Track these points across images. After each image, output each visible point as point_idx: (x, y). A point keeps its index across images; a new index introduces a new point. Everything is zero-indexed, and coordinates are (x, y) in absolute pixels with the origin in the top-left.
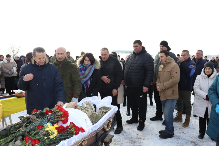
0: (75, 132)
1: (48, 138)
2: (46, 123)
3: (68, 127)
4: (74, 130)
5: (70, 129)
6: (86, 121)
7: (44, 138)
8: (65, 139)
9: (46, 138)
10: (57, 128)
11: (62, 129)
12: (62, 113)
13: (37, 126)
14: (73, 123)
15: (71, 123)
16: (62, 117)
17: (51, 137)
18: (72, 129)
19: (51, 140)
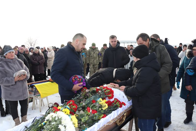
0: (119, 106)
1: (102, 110)
2: (98, 99)
3: (113, 101)
4: (118, 104)
5: (115, 103)
6: (124, 97)
7: (99, 109)
8: (114, 110)
9: (100, 109)
10: (106, 102)
11: (110, 103)
12: (109, 91)
13: (92, 101)
14: (117, 99)
15: (115, 99)
16: (109, 94)
17: (104, 109)
18: (117, 103)
19: (105, 110)
